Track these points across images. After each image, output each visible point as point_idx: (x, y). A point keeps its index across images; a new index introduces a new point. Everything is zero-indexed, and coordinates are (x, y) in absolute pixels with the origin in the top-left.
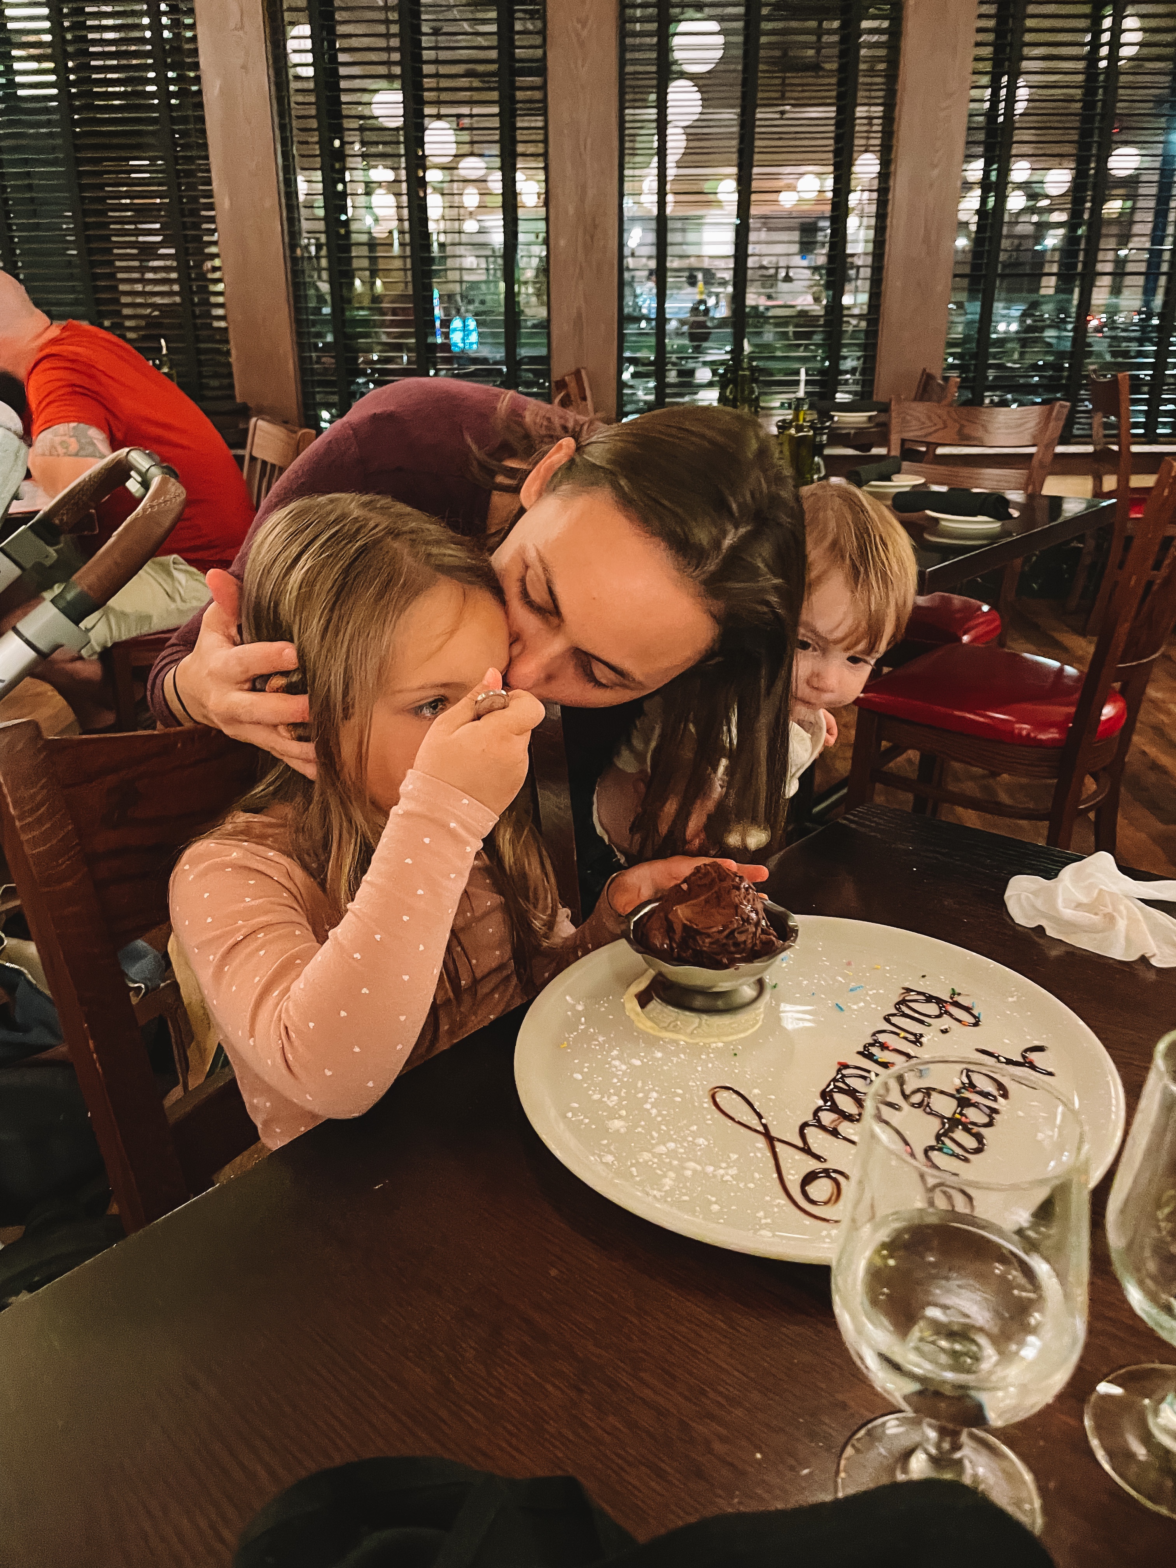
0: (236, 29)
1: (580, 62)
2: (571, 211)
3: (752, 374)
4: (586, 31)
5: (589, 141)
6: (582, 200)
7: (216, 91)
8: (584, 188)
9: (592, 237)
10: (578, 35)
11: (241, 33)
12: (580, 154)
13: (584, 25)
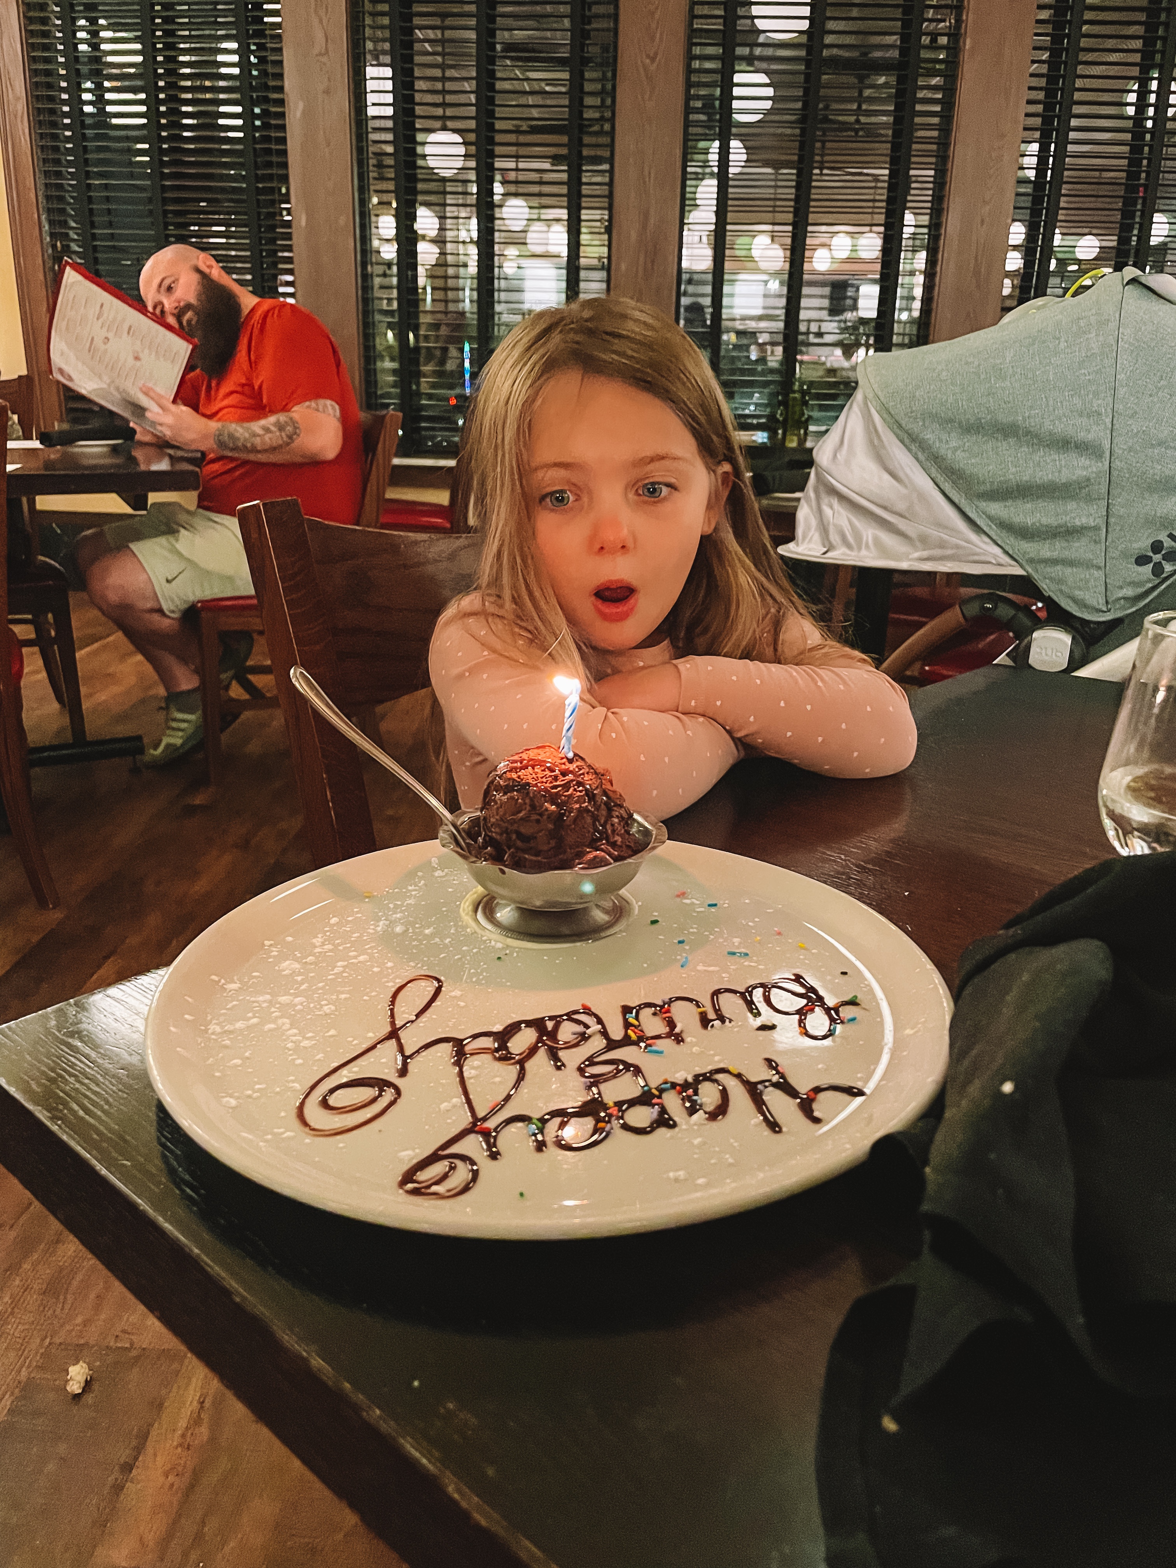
0: (320, 54)
1: (647, 97)
2: (634, 235)
3: (803, 397)
4: (655, 65)
5: (653, 171)
6: (644, 226)
7: (299, 114)
8: (646, 215)
9: (653, 262)
10: (646, 69)
11: (324, 59)
12: (644, 182)
13: (653, 59)
